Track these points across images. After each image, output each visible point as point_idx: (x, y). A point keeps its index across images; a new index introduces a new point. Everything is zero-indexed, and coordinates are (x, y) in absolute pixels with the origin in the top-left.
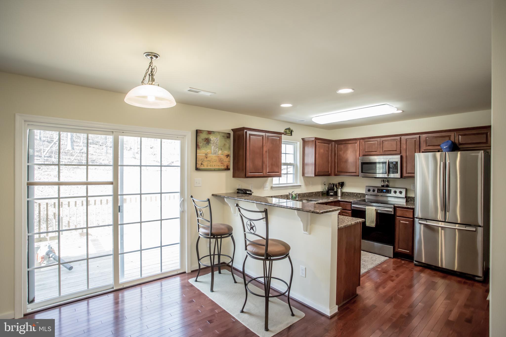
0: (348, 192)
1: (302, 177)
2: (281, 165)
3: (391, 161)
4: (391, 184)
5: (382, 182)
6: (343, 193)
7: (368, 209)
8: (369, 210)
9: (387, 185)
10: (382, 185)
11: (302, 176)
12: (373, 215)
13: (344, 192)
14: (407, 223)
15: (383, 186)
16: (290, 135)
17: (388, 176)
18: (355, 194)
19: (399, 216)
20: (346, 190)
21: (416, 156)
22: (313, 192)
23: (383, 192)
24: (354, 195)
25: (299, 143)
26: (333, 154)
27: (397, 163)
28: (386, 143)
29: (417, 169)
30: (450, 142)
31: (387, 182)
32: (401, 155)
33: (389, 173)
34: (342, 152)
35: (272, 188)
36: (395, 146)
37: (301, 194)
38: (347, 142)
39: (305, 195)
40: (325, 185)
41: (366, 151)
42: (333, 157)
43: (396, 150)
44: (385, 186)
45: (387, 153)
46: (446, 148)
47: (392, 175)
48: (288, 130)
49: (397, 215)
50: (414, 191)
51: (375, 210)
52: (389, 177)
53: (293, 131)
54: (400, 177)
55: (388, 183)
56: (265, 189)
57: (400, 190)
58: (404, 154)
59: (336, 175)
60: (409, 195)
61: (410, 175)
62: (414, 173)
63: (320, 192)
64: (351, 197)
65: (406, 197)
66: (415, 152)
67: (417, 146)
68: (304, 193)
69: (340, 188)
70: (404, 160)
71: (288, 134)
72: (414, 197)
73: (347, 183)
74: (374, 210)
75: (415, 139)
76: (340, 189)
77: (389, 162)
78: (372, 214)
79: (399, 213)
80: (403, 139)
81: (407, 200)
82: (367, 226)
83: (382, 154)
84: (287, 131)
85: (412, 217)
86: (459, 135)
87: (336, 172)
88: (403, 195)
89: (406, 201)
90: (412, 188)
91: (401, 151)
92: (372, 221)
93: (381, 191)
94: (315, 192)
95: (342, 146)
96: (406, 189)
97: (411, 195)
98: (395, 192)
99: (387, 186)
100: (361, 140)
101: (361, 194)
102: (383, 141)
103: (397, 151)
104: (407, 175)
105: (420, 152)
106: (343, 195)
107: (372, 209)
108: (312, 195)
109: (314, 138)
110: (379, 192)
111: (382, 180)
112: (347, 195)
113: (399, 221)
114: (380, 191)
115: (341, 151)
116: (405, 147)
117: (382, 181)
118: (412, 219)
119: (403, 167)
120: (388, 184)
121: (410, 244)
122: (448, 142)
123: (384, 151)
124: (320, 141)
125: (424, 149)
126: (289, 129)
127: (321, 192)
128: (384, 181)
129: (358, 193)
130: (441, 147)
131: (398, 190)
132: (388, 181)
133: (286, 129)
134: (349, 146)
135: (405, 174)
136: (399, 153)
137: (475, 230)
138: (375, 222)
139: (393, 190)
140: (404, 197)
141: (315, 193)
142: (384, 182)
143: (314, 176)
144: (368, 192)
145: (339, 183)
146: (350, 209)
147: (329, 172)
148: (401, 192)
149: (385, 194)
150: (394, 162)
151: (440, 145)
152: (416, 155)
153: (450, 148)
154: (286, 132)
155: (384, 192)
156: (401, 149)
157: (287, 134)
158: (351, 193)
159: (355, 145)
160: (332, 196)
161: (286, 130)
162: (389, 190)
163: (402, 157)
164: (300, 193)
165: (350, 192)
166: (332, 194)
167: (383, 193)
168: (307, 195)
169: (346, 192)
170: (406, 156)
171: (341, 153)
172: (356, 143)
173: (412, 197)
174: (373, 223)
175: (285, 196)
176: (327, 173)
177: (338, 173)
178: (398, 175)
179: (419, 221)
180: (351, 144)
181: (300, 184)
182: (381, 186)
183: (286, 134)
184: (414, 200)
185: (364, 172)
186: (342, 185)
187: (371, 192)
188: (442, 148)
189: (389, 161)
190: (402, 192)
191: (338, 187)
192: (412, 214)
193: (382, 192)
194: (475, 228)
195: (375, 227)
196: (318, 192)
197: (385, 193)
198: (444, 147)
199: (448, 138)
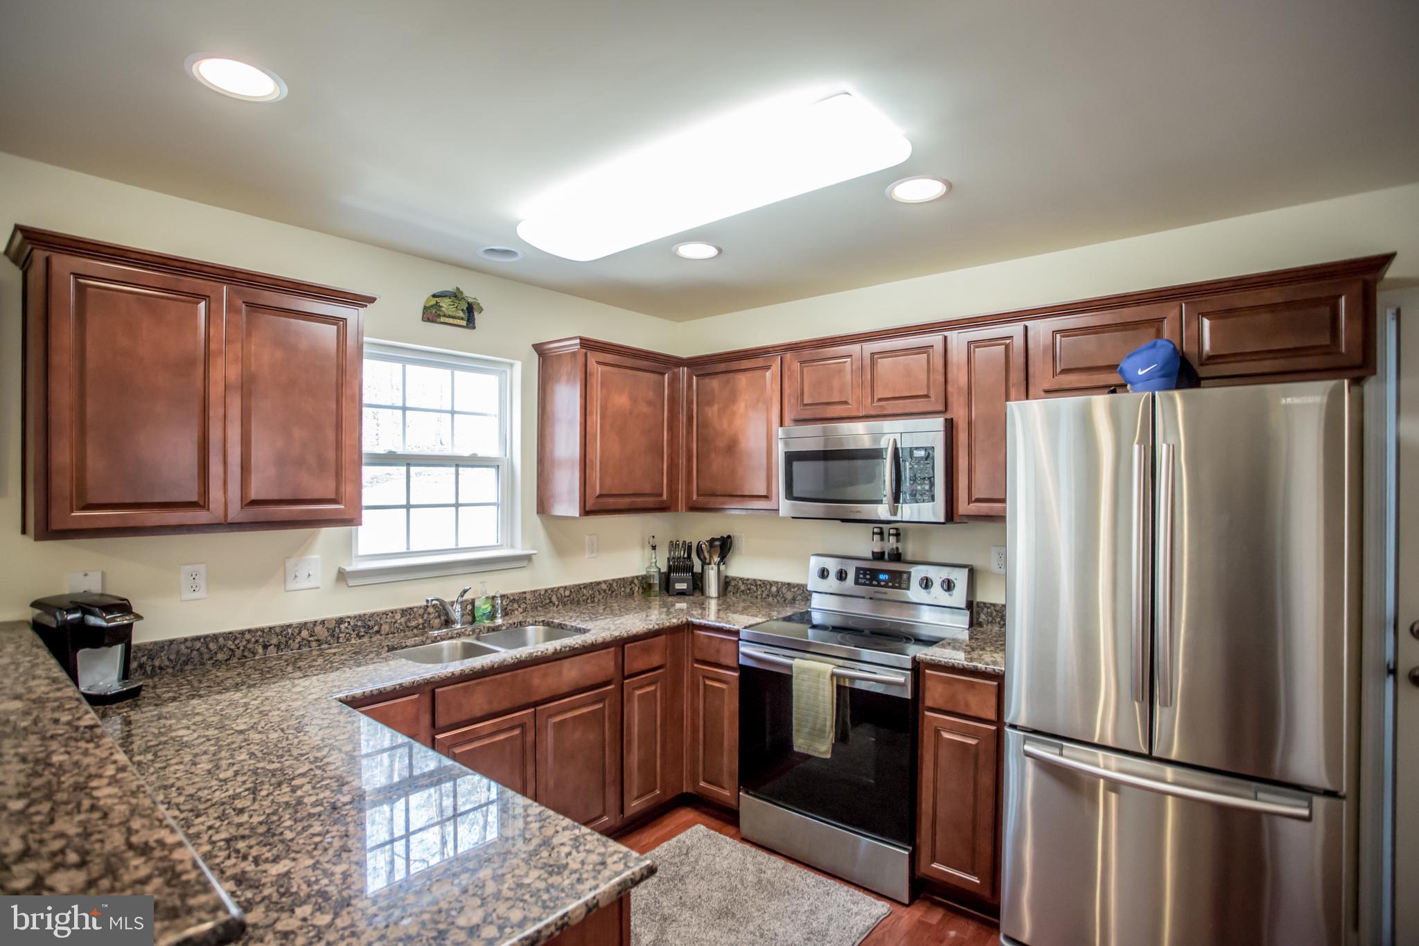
0: (748, 580)
1: (536, 519)
2: (359, 464)
3: (906, 443)
4: (910, 549)
5: (877, 537)
6: (726, 585)
7: (804, 671)
8: (806, 677)
9: (892, 549)
10: (873, 553)
11: (538, 513)
12: (820, 698)
13: (734, 579)
14: (972, 742)
15: (879, 556)
16: (464, 323)
17: (894, 511)
18: (774, 589)
19: (935, 706)
20: (740, 567)
21: (1013, 418)
22: (599, 583)
23: (879, 581)
24: (770, 591)
25: (518, 365)
26: (683, 418)
27: (929, 451)
28: (884, 364)
29: (1014, 482)
30: (1163, 351)
31: (895, 538)
32: (948, 416)
33: (896, 499)
34: (716, 407)
35: (342, 576)
36: (923, 376)
37: (528, 596)
38: (735, 365)
39: (554, 598)
40: (654, 548)
41: (805, 402)
42: (682, 431)
43: (927, 396)
44: (886, 556)
45: (891, 407)
46: (1148, 377)
47: (908, 511)
48: (447, 300)
49: (928, 703)
50: (1005, 578)
51: (833, 675)
52: (898, 518)
53: (481, 310)
54: (942, 520)
55: (898, 541)
56: (291, 585)
57: (945, 576)
58: (959, 413)
59: (694, 508)
60: (983, 596)
61: (984, 508)
62: (1003, 501)
63: (636, 581)
64: (759, 600)
65: (970, 605)
66: (1007, 399)
67: (1017, 375)
68: (546, 591)
69: (716, 559)
70: (962, 438)
71: (447, 320)
72: (1004, 606)
73: (743, 543)
74: (828, 676)
75: (1008, 341)
76: (715, 567)
77: (896, 450)
78: (817, 694)
79: (935, 693)
80: (955, 341)
81: (975, 620)
82: (796, 749)
83: (873, 413)
84: (445, 304)
85: (992, 715)
86: (1204, 315)
87: (695, 497)
88: (959, 596)
89: (971, 624)
90: (994, 566)
91: (950, 399)
92: (818, 726)
93: (871, 580)
94: (605, 582)
95: (715, 383)
96: (969, 570)
97: (989, 594)
98: (927, 584)
99: (897, 557)
100: (788, 355)
101: (794, 586)
102: (873, 354)
103: (933, 399)
104: (975, 508)
105: (1027, 398)
106: (730, 588)
107: (819, 674)
108: (592, 597)
109: (578, 341)
110: (860, 581)
111: (876, 530)
112: (743, 591)
113: (937, 732)
114: (865, 578)
115: (710, 403)
116: (963, 380)
117: (874, 533)
118: (994, 728)
119: (958, 470)
120: (897, 548)
121: (985, 848)
122: (1154, 346)
123: (880, 400)
124: (609, 358)
125: (1047, 387)
126: (456, 296)
127: (637, 577)
128: (881, 533)
129: (783, 584)
130: (1121, 372)
131: (937, 575)
132: (897, 535)
133: (434, 296)
134: (742, 380)
135: (963, 507)
136: (941, 407)
137: (1305, 812)
138: (832, 735)
139: (917, 572)
140: (963, 606)
141: (610, 584)
142: (882, 539)
143: (577, 515)
144: (824, 581)
145: (712, 541)
146: (735, 665)
147: (661, 495)
148: (949, 586)
149: (886, 593)
150: (917, 448)
151: (1115, 367)
152: (1012, 411)
153: (1163, 376)
154: (437, 305)
155: (882, 583)
156: (950, 388)
157: (442, 319)
158: (759, 583)
159: (765, 377)
160: (681, 593)
161: (438, 300)
162: (901, 573)
163: (950, 426)
164: (525, 593)
165: (755, 580)
166: (683, 586)
167: (879, 585)
168: (560, 599)
169: (741, 579)
170: (970, 423)
171: (712, 412)
172: (768, 368)
173: (994, 605)
174: (823, 737)
175: (431, 610)
176: (651, 499)
177: (701, 499)
178: (933, 510)
179: (1025, 743)
180: (749, 374)
181: (523, 549)
182: (870, 556)
183: (439, 316)
184: (1003, 618)
185: (795, 494)
186: (724, 546)
187: (832, 583)
188: (1129, 376)
189: (899, 446)
190: (955, 581)
191: (707, 555)
192: (993, 701)
193: (875, 583)
194: (1306, 804)
195: (829, 756)
196: (623, 582)
197: (886, 586)
198: (1140, 373)
199: (1152, 331)
